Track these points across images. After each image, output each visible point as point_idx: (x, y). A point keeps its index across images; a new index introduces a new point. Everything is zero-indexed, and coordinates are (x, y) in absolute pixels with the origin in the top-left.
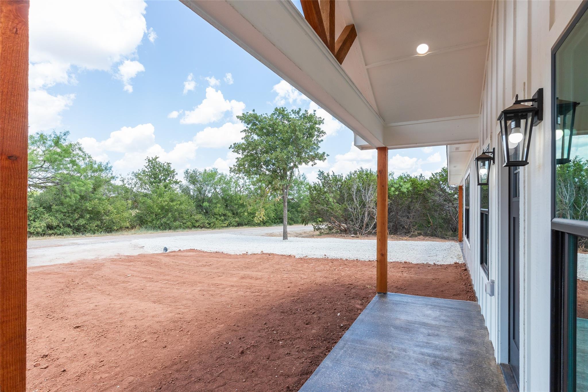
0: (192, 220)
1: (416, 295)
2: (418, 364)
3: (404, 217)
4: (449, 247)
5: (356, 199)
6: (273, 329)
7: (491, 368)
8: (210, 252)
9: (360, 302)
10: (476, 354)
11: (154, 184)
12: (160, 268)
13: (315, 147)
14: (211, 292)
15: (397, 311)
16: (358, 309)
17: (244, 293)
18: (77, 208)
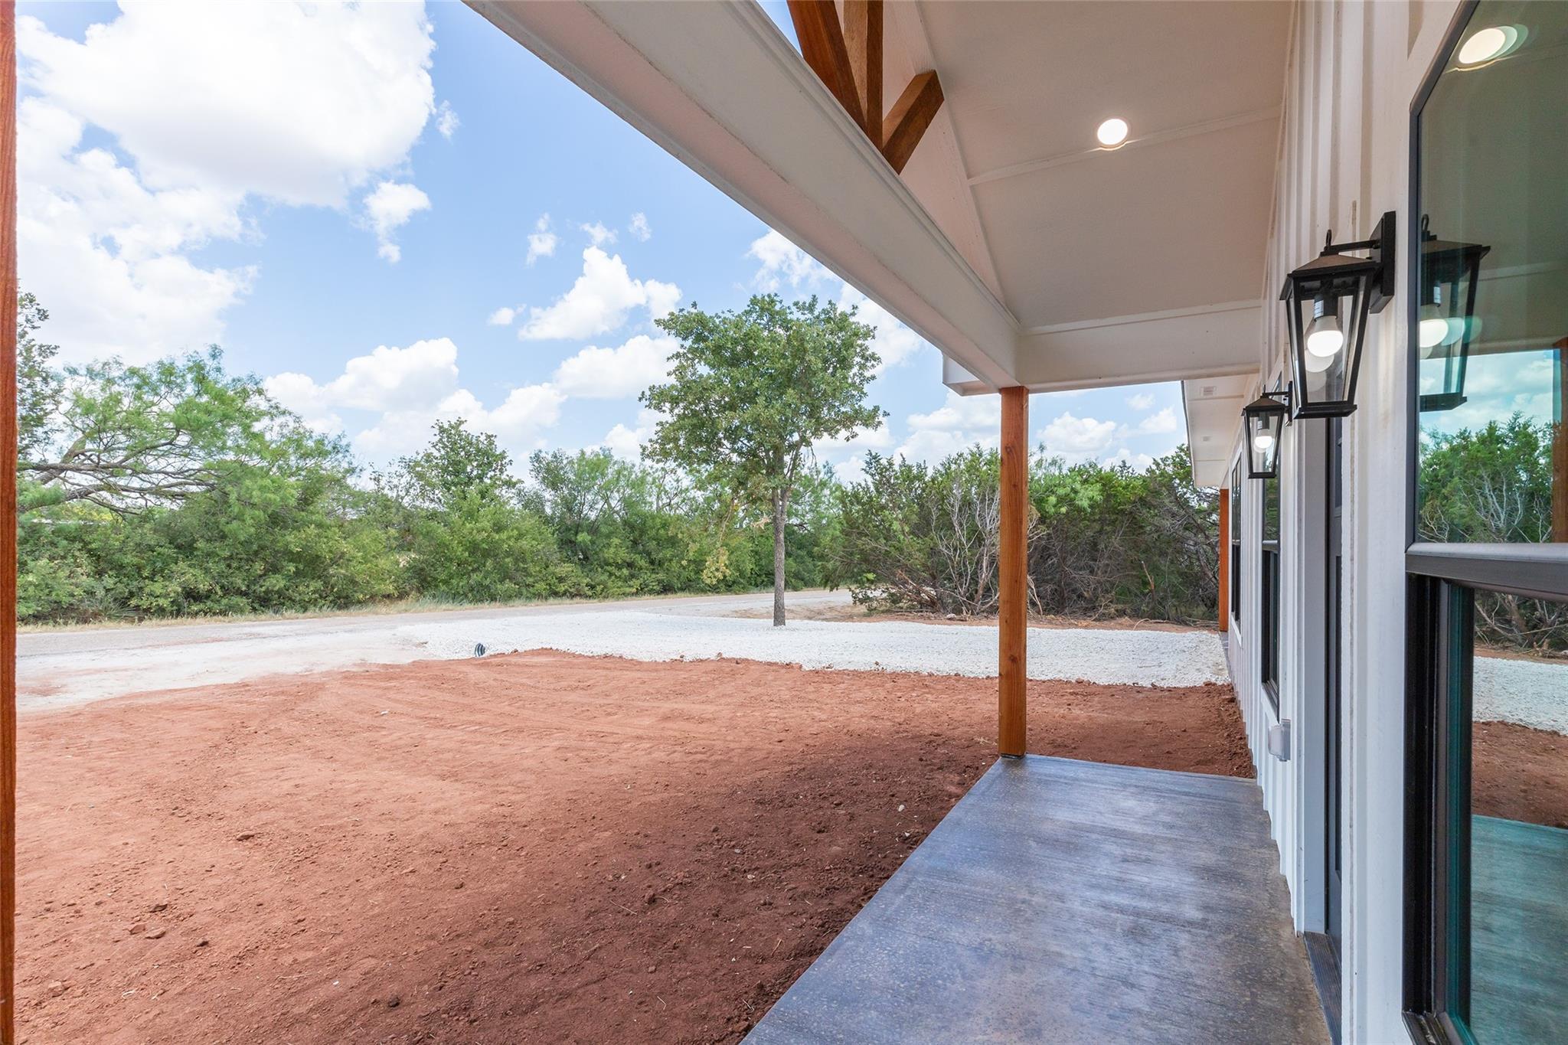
0: (550, 578)
1: (1100, 762)
2: (1092, 930)
3: (1080, 570)
4: (1194, 645)
5: (961, 525)
6: (733, 843)
7: (1282, 945)
8: (591, 655)
9: (957, 778)
10: (1245, 909)
11: (453, 488)
12: (464, 694)
13: (853, 392)
14: (584, 753)
15: (1047, 800)
16: (950, 796)
17: (668, 755)
18: (262, 548)
